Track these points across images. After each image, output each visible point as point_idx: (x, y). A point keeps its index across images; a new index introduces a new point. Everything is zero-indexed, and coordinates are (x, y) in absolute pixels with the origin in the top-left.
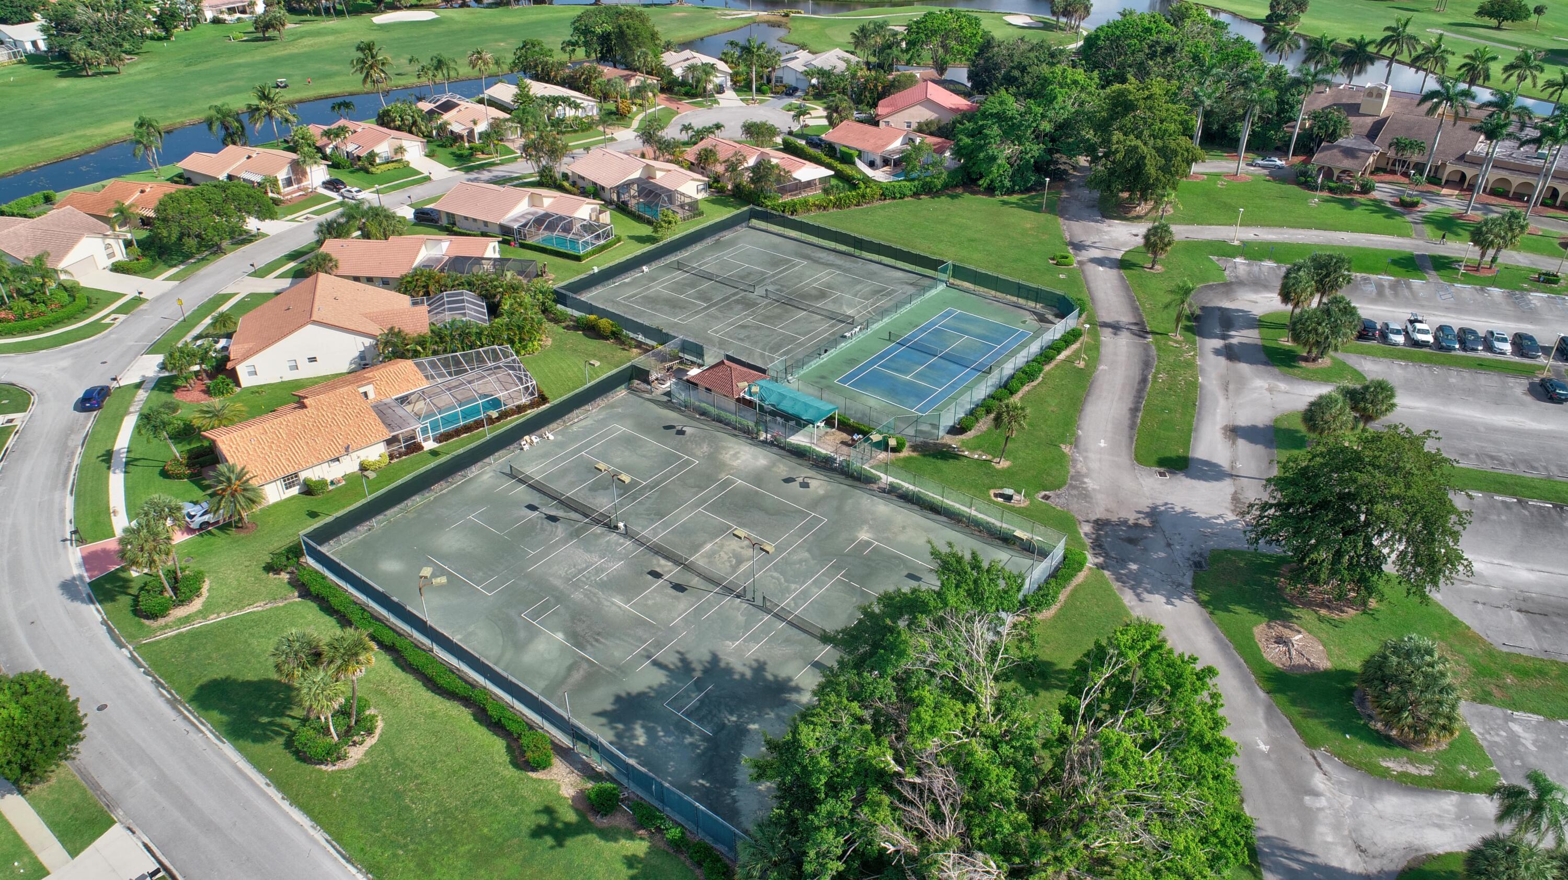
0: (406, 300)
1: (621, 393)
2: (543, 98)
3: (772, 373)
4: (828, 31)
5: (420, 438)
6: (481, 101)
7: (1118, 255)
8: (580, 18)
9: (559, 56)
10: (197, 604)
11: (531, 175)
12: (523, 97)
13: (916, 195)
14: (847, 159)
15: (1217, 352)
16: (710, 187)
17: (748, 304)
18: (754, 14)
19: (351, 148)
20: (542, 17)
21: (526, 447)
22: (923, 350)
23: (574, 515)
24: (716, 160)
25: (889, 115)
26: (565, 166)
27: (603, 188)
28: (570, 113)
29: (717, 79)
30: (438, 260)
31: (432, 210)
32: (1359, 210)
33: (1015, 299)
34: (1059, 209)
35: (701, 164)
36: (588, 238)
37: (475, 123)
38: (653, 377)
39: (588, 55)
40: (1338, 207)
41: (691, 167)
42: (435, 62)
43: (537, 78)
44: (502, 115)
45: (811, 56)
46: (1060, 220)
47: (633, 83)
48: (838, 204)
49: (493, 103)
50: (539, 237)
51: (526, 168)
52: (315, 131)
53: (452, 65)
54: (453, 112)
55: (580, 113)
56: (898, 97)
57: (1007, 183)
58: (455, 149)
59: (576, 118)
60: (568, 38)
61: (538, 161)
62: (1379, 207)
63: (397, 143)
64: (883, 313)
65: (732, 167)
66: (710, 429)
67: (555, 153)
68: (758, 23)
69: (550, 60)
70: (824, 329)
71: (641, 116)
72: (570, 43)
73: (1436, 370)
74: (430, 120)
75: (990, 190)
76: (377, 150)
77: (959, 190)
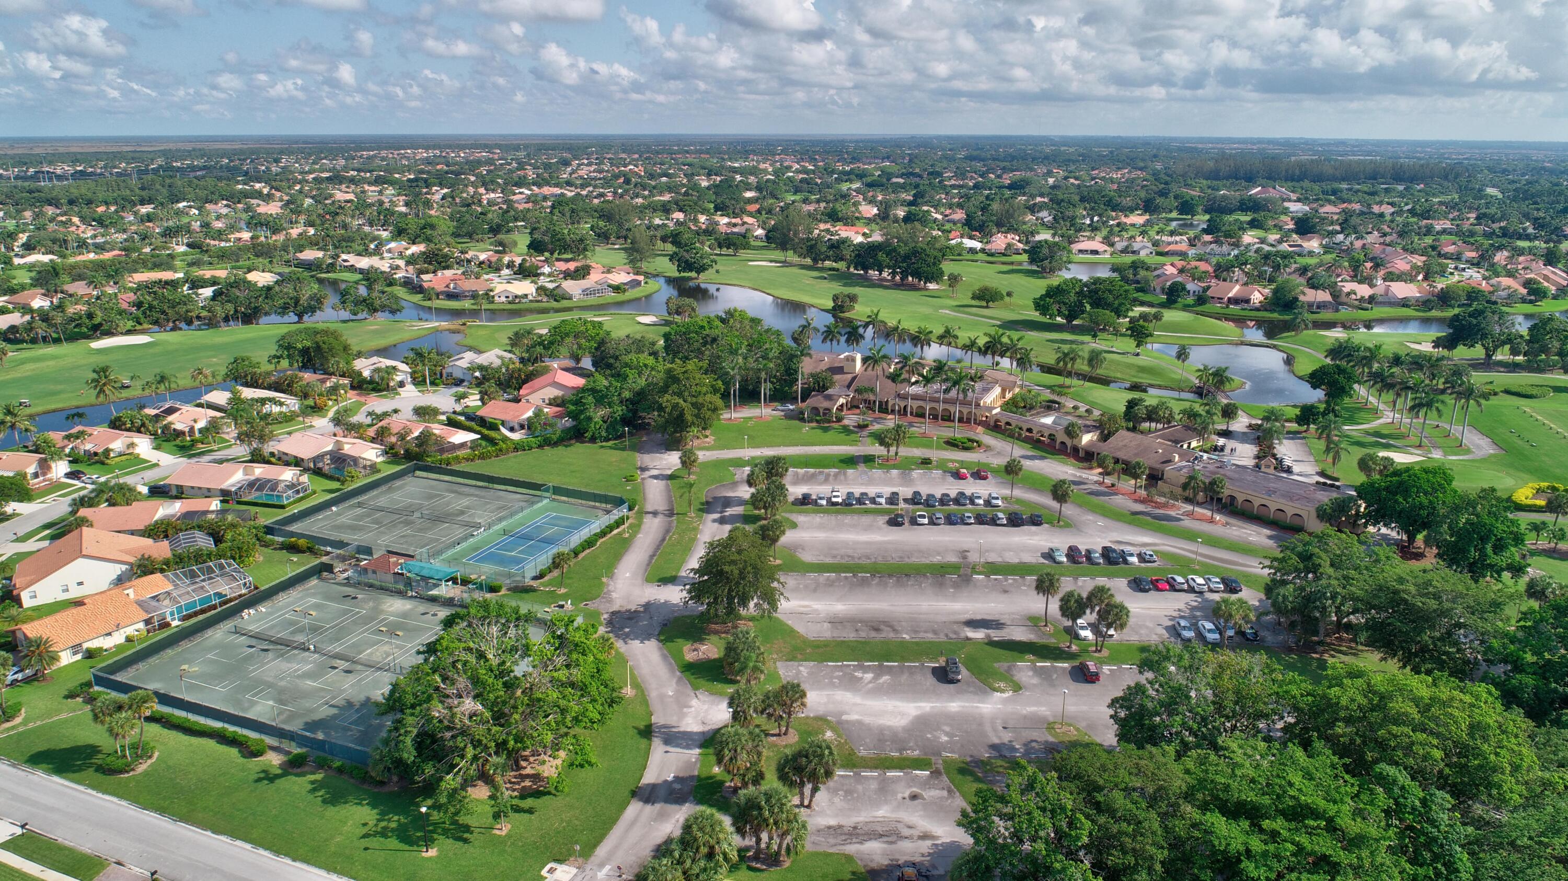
0: (150, 541)
1: (314, 582)
2: (252, 399)
3: (418, 557)
4: (496, 335)
5: (169, 619)
6: (200, 405)
7: (669, 472)
8: (283, 338)
9: (266, 367)
10: (18, 720)
11: (244, 456)
12: (236, 400)
13: (540, 446)
14: (493, 427)
15: (714, 521)
16: (387, 453)
17: (408, 523)
18: (437, 324)
19: (88, 446)
20: (250, 335)
21: (246, 617)
22: (526, 537)
23: (279, 647)
24: (390, 434)
25: (527, 395)
26: (271, 447)
27: (302, 460)
28: (276, 409)
29: (399, 378)
30: (173, 516)
31: (164, 486)
32: (831, 433)
33: (593, 504)
34: (639, 448)
35: (379, 437)
36: (290, 492)
37: (195, 421)
38: (336, 570)
39: (291, 365)
40: (819, 431)
41: (373, 440)
42: (158, 378)
43: (247, 385)
44: (218, 414)
45: (475, 356)
46: (637, 455)
47: (328, 384)
48: (482, 457)
49: (211, 406)
50: (252, 496)
51: (242, 450)
52: (56, 437)
53: (173, 379)
54: (176, 415)
55: (284, 409)
56: (537, 382)
57: (604, 434)
58: (178, 442)
59: (281, 413)
60: (274, 353)
61: (250, 444)
62: (846, 430)
63: (129, 440)
64: (500, 520)
65: (402, 437)
66: (374, 594)
67: (262, 438)
68: (441, 332)
69: (258, 371)
70: (459, 532)
71: (336, 408)
72: (275, 357)
73: (839, 517)
74: (157, 422)
75: (593, 440)
76: (111, 446)
77: (573, 442)
